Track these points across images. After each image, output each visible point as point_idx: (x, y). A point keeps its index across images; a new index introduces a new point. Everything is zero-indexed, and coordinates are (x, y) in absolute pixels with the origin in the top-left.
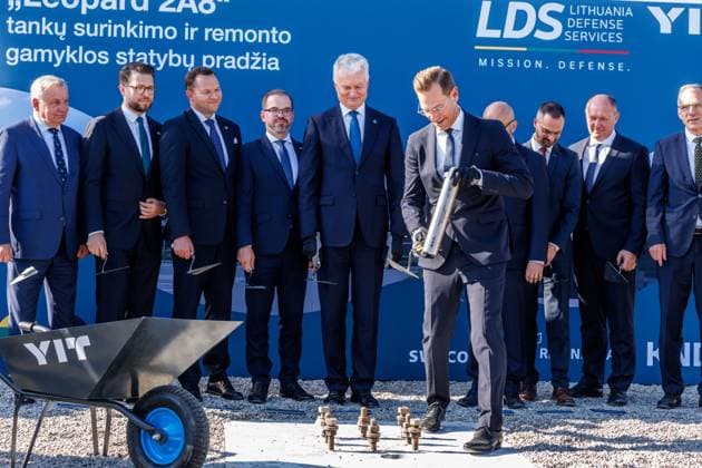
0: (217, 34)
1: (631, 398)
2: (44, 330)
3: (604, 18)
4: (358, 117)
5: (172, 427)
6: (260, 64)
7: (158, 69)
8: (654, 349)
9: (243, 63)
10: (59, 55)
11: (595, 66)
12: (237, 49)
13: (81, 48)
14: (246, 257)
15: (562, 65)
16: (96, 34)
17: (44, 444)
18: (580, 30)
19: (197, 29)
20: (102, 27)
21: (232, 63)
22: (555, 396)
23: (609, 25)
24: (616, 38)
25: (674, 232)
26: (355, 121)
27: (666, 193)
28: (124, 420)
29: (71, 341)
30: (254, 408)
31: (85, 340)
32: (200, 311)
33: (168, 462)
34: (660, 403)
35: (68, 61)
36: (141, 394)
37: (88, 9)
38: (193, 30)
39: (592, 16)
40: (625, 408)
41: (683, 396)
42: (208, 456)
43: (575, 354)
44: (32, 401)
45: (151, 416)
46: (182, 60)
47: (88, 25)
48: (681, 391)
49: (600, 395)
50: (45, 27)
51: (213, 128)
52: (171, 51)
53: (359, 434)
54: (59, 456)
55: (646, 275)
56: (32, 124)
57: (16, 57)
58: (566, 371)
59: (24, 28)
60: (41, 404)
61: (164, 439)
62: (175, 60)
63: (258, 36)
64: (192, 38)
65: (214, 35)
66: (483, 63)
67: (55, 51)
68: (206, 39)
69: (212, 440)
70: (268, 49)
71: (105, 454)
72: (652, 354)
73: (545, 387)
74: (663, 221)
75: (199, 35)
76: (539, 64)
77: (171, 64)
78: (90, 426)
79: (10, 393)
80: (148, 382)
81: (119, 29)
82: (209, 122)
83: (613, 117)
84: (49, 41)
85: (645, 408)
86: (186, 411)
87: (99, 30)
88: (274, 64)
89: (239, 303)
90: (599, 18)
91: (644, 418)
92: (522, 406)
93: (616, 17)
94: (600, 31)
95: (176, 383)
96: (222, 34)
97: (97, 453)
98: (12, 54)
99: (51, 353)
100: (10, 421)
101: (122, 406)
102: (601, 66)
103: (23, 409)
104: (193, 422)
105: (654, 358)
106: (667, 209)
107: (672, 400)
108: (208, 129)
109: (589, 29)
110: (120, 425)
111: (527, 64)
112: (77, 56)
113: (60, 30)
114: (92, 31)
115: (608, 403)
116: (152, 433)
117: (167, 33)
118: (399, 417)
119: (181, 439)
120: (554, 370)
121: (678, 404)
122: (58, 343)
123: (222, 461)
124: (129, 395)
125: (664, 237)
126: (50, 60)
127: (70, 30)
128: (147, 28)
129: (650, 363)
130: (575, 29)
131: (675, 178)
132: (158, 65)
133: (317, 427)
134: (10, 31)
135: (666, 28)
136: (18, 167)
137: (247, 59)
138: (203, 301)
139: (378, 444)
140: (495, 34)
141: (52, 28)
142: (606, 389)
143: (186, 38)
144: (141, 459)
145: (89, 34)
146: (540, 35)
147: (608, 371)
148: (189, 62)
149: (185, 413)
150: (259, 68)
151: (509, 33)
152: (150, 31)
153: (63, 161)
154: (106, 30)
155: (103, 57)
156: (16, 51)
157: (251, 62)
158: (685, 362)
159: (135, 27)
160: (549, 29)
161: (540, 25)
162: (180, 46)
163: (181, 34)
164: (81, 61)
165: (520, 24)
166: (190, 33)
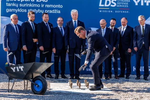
0: (48, 6)
1: (130, 78)
2: (14, 65)
3: (124, 2)
4: (76, 22)
5: (40, 84)
6: (56, 12)
7: (36, 13)
8: (135, 68)
9: (53, 12)
10: (17, 10)
11: (123, 12)
12: (52, 9)
13: (21, 9)
14: (54, 50)
16: (24, 6)
17: (15, 87)
18: (120, 5)
19: (44, 5)
20: (25, 5)
21: (51, 12)
22: (115, 77)
23: (125, 4)
24: (127, 6)
25: (139, 45)
26: (75, 23)
27: (137, 37)
28: (30, 83)
29: (20, 67)
30: (56, 80)
32: (45, 61)
33: (39, 91)
34: (136, 78)
35: (18, 11)
36: (34, 77)
37: (22, 1)
38: (43, 5)
39: (122, 2)
40: (129, 80)
41: (140, 77)
42: (47, 90)
43: (119, 69)
44: (12, 79)
45: (36, 82)
47: (22, 4)
48: (140, 76)
49: (124, 77)
51: (47, 25)
52: (39, 9)
53: (77, 85)
54: (18, 90)
55: (133, 53)
56: (11, 24)
57: (8, 11)
58: (117, 72)
59: (10, 5)
60: (14, 79)
61: (38, 86)
62: (40, 11)
63: (56, 6)
64: (43, 7)
65: (47, 6)
66: (100, 11)
67: (16, 10)
68: (46, 7)
69: (48, 87)
70: (58, 9)
71: (27, 89)
72: (134, 69)
73: (113, 75)
74: (137, 43)
75: (44, 6)
76: (111, 11)
77: (39, 12)
78: (24, 84)
79: (8, 77)
80: (35, 75)
81: (29, 5)
82: (47, 23)
83: (126, 22)
84: (15, 8)
85: (133, 80)
86: (43, 81)
87: (24, 5)
88: (59, 12)
89: (53, 59)
90: (123, 2)
91: (133, 82)
92: (109, 79)
93: (127, 2)
94: (124, 5)
95: (41, 75)
96: (49, 6)
97: (25, 89)
98: (7, 10)
99: (16, 69)
100: (8, 83)
101: (30, 80)
102: (124, 12)
103: (10, 81)
104: (44, 83)
105: (135, 70)
106: (137, 40)
107: (138, 78)
108: (46, 25)
109: (121, 4)
110: (30, 84)
112: (20, 10)
113: (17, 5)
114: (23, 5)
115: (126, 78)
116: (36, 85)
117: (38, 6)
118: (84, 82)
119: (42, 86)
120: (115, 72)
121: (139, 79)
122: (17, 67)
123: (50, 91)
124: (31, 78)
125: (137, 46)
126: (15, 11)
127: (19, 5)
128: (34, 5)
129: (134, 71)
130: (119, 4)
131: (139, 34)
132: (36, 12)
133: (68, 84)
134: (7, 6)
135: (137, 4)
136: (9, 32)
137: (54, 11)
138: (46, 59)
139: (80, 87)
140: (103, 5)
141: (15, 5)
142: (125, 76)
143: (42, 7)
144: (34, 90)
145: (23, 6)
146: (112, 6)
147: (126, 72)
148: (42, 12)
149: (42, 81)
150: (56, 13)
151: (106, 5)
152: (35, 5)
153: (18, 31)
154: (26, 5)
155: (25, 11)
156: (8, 9)
157: (55, 11)
158: (141, 70)
159: (32, 4)
162: (41, 8)
163: (41, 6)
164: (21, 11)
165: (108, 3)
166: (43, 6)
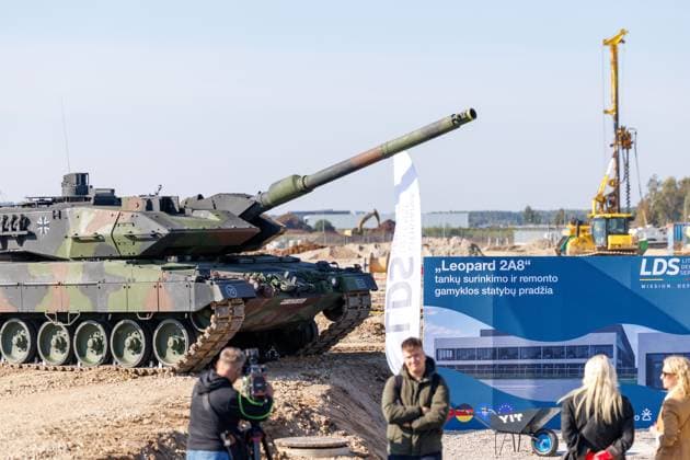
0: (525, 279)
6: (544, 291)
9: (537, 291)
12: (534, 285)
15: (679, 286)
19: (516, 277)
29: (516, 416)
31: (520, 415)
37: (469, 271)
46: (510, 291)
50: (451, 279)
59: (442, 280)
63: (543, 279)
66: (643, 287)
68: (521, 281)
70: (548, 284)
75: (518, 280)
76: (669, 286)
84: (454, 286)
87: (474, 279)
88: (550, 291)
96: (527, 278)
99: (508, 419)
111: (664, 286)
117: (504, 279)
127: (462, 280)
128: (495, 278)
130: (685, 270)
137: (538, 289)
140: (649, 273)
145: (470, 281)
146: (669, 273)
151: (655, 273)
157: (540, 290)
160: (673, 270)
161: (669, 269)
162: (509, 285)
163: (510, 279)
164: (467, 294)
165: (659, 269)
166: (514, 279)
